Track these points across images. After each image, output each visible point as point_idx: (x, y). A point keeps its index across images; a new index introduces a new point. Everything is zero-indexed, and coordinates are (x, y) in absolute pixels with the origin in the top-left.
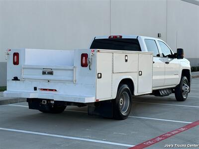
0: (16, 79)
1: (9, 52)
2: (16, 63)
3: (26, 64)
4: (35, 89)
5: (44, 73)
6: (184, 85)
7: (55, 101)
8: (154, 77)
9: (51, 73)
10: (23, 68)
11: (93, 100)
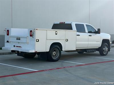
0: (8, 42)
1: (6, 30)
2: (8, 34)
3: (11, 35)
4: (14, 46)
5: (17, 39)
6: (104, 47)
7: (21, 52)
8: (77, 43)
9: (19, 39)
10: (10, 37)
11: (33, 51)
